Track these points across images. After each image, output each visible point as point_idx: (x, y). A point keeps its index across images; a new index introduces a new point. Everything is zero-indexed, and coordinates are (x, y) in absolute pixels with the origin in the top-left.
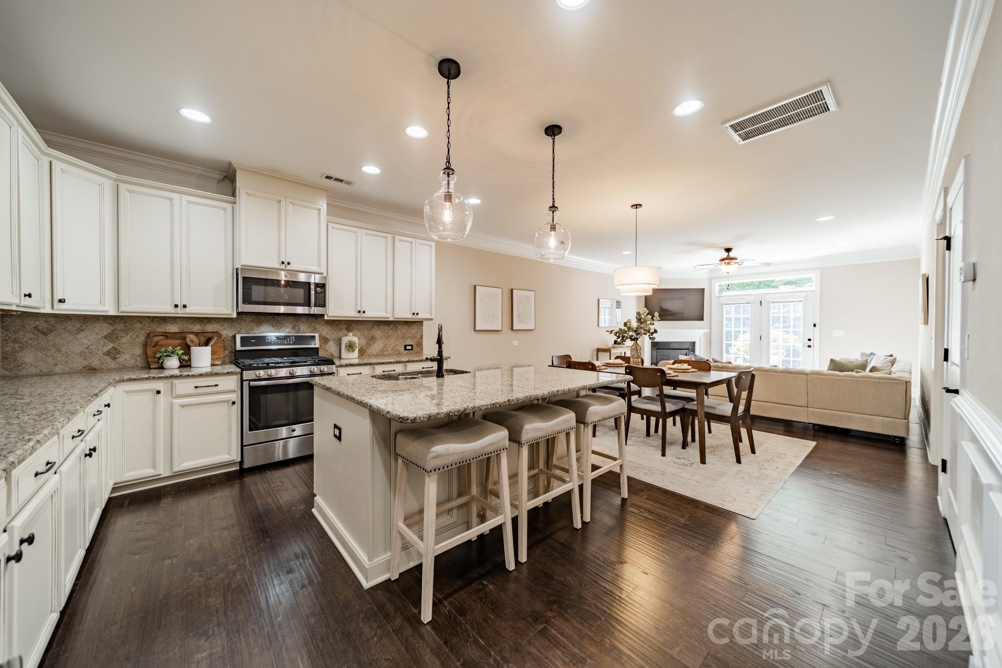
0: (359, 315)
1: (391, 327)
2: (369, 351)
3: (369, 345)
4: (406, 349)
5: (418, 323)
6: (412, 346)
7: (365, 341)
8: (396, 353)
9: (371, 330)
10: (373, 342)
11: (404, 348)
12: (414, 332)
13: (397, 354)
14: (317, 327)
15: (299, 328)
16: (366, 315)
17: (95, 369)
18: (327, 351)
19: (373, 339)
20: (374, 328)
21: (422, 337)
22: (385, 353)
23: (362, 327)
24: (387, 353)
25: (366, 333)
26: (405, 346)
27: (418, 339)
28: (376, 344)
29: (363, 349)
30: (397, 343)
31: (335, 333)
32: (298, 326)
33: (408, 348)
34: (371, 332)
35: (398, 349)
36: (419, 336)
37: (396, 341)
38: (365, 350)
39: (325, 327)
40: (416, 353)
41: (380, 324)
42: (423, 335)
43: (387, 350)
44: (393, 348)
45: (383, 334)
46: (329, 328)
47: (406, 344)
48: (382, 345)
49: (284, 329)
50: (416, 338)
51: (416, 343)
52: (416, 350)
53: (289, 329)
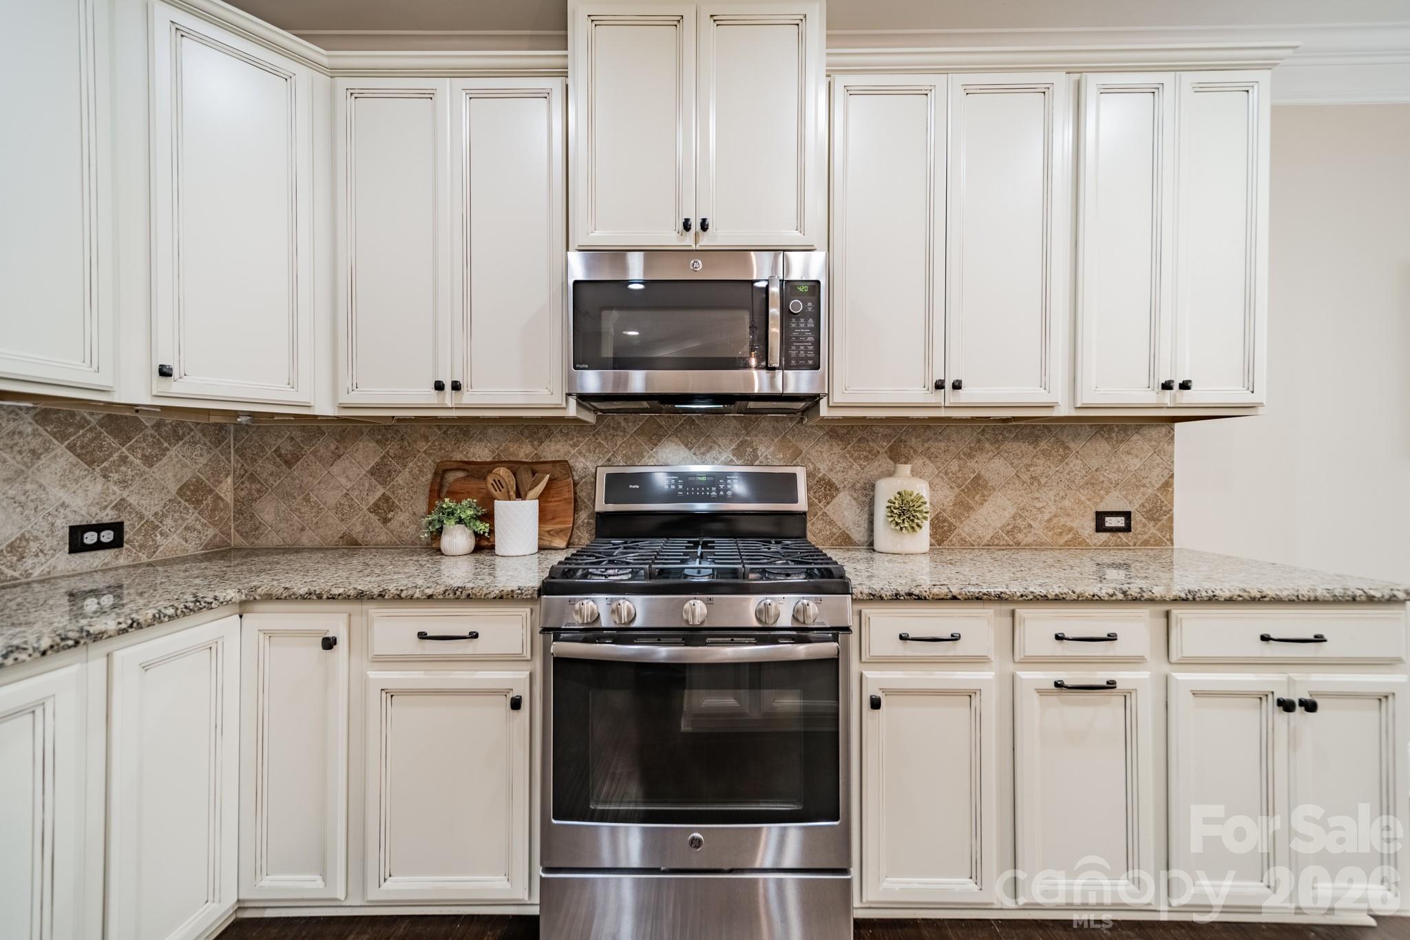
0: (936, 397)
1: (1043, 445)
2: (965, 529)
3: (964, 507)
4: (1100, 527)
5: (1153, 425)
6: (1127, 515)
7: (952, 497)
8: (1062, 541)
9: (970, 456)
10: (977, 498)
11: (1093, 524)
12: (1135, 463)
13: (1066, 543)
14: (803, 446)
15: (755, 450)
16: (963, 397)
17: (357, 544)
18: (831, 523)
19: (978, 486)
20: (981, 449)
21: (1168, 485)
22: (1020, 536)
23: (943, 445)
24: (1030, 539)
25: (954, 466)
26: (1100, 516)
27: (1150, 491)
28: (988, 508)
29: (945, 520)
30: (1067, 503)
31: (855, 466)
32: (750, 444)
33: (1111, 522)
34: (972, 464)
35: (1069, 524)
36: (1155, 478)
37: (1063, 498)
38: (951, 524)
39: (826, 447)
40: (1147, 543)
41: (1005, 438)
42: (1172, 476)
43: (1030, 526)
44: (1050, 520)
45: (1011, 472)
46: (837, 449)
47: (1101, 508)
48: (1011, 511)
49: (714, 453)
50: (1144, 486)
51: (1143, 505)
52: (1145, 533)
53: (727, 455)
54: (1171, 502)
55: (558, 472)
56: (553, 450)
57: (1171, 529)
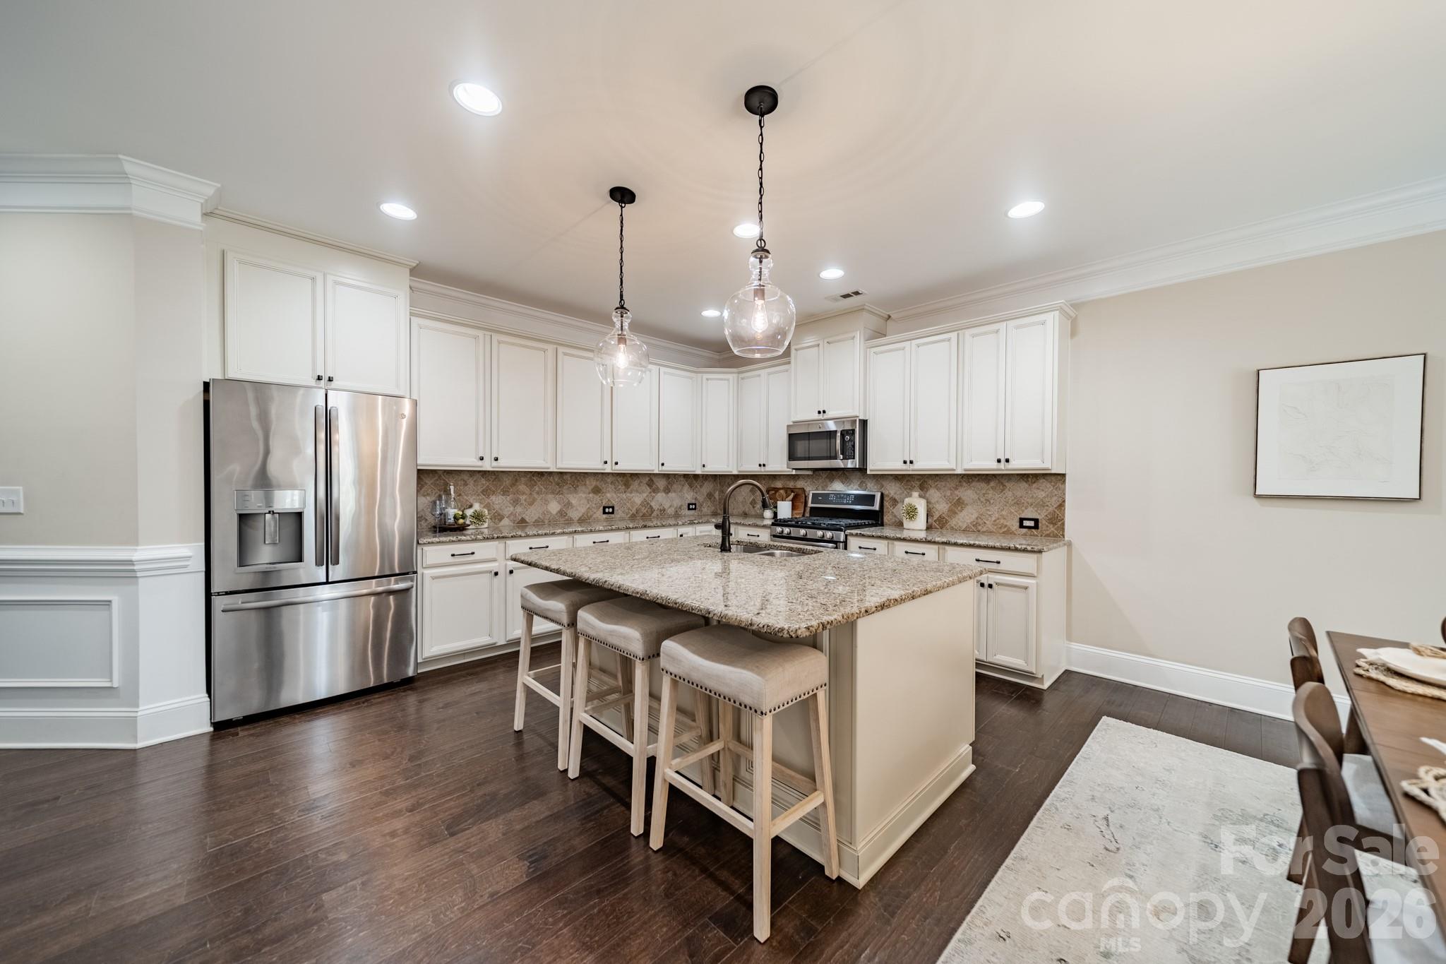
0: (904, 467)
1: (992, 484)
2: (953, 522)
3: (953, 512)
4: (1021, 526)
5: (1053, 478)
6: (1036, 521)
7: (947, 507)
8: (1001, 532)
9: (956, 489)
10: (959, 508)
11: (1018, 524)
12: (1041, 494)
13: (1004, 533)
14: (884, 483)
15: (866, 485)
18: (895, 516)
19: (959, 504)
20: (961, 486)
21: (1061, 506)
22: (980, 528)
23: (943, 484)
24: (985, 529)
25: (948, 493)
26: (1021, 520)
27: (1051, 509)
28: (964, 513)
29: (944, 518)
30: (1004, 513)
31: (905, 492)
32: (864, 482)
33: (1026, 523)
34: (957, 492)
35: (1005, 523)
36: (1054, 502)
37: (1002, 510)
38: (946, 520)
39: (894, 484)
40: (1048, 535)
41: (973, 481)
42: (1064, 501)
43: (985, 523)
44: (995, 521)
45: (975, 497)
46: (898, 485)
47: (1023, 516)
48: (975, 515)
49: (852, 485)
50: (1047, 506)
51: (1046, 516)
52: (1047, 530)
53: (856, 487)
54: (1064, 515)
55: (800, 492)
56: (800, 484)
57: (1063, 530)
